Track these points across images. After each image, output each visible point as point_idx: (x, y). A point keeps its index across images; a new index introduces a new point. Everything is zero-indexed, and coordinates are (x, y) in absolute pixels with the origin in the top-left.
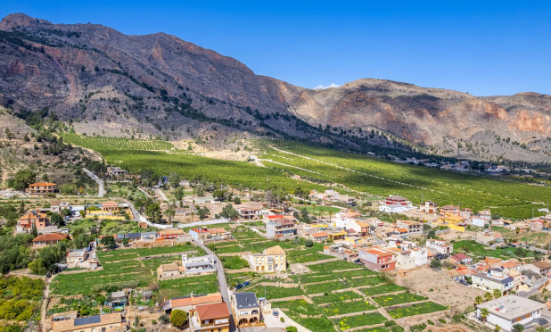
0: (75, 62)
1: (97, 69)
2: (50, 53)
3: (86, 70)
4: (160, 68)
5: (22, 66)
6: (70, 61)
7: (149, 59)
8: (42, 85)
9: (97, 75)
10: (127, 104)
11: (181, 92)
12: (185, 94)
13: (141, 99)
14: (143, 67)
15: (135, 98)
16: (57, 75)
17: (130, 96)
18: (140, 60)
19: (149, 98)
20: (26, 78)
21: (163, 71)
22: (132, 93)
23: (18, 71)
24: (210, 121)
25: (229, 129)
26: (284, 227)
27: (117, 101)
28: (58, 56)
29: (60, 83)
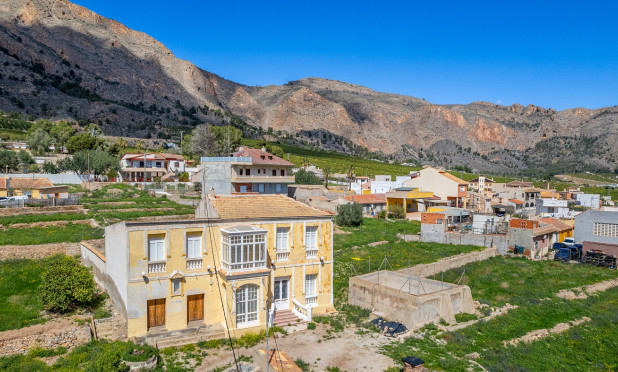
11: (66, 69)
24: (107, 102)
25: (136, 113)
26: (259, 172)
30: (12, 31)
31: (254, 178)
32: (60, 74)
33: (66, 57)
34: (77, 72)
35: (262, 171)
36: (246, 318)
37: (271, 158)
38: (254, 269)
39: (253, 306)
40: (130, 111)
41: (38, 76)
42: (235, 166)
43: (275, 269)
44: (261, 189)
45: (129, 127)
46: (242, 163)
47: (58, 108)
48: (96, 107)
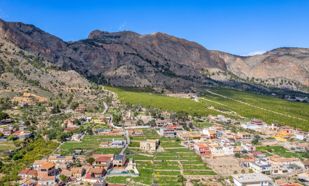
0: (115, 50)
1: (125, 53)
2: (105, 47)
3: (120, 54)
4: (156, 50)
5: (93, 54)
6: (113, 50)
7: (151, 46)
8: (100, 63)
9: (124, 56)
10: (136, 70)
11: (166, 62)
12: (168, 63)
13: (144, 67)
14: (148, 50)
15: (140, 67)
16: (107, 57)
17: (138, 66)
18: (147, 47)
19: (147, 66)
20: (94, 60)
21: (158, 52)
22: (139, 64)
23: (91, 57)
24: (177, 77)
25: (187, 81)
27: (131, 68)
28: (109, 48)
29: (108, 61)
30: (150, 50)
33: (166, 57)
40: (185, 80)
41: (156, 69)
48: (173, 80)
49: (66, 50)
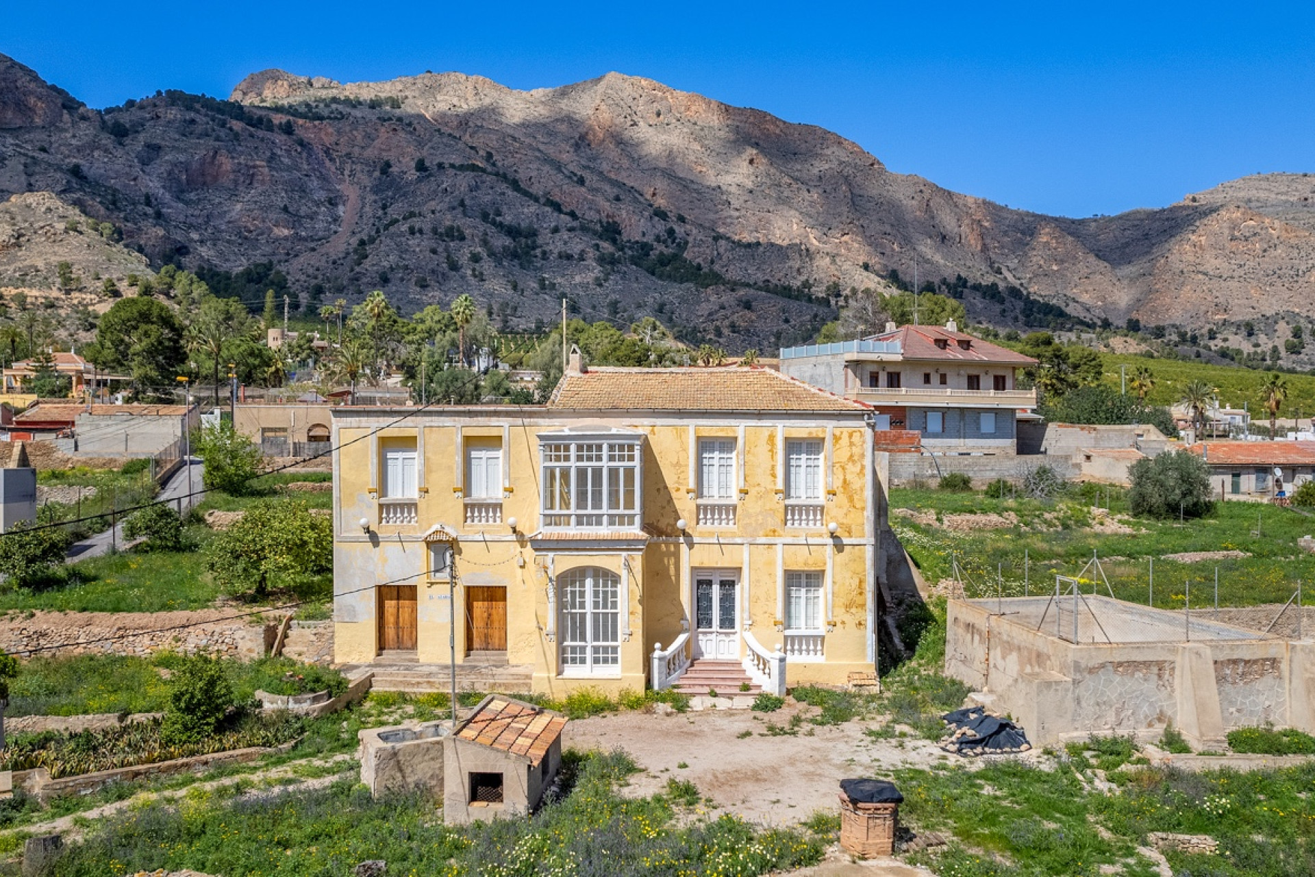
0: (369, 153)
1: (421, 166)
2: (309, 136)
3: (394, 170)
4: (605, 167)
5: (226, 164)
6: (356, 150)
7: (577, 146)
8: (266, 209)
9: (420, 180)
10: (485, 243)
11: (660, 227)
12: (671, 232)
13: (533, 233)
14: (558, 167)
15: (512, 232)
17: (501, 225)
18: (551, 151)
19: (556, 230)
20: (233, 194)
21: (612, 176)
22: (508, 219)
23: (216, 178)
24: (734, 286)
25: (794, 305)
26: (927, 379)
27: (455, 234)
28: (328, 141)
29: (318, 204)
30: (571, 167)
31: (910, 396)
32: (649, 239)
33: (660, 202)
34: (679, 230)
35: (935, 379)
36: (589, 655)
37: (965, 345)
38: (604, 531)
39: (607, 626)
40: (782, 302)
41: (607, 246)
42: (855, 365)
43: (691, 545)
44: (934, 423)
45: (778, 336)
46: (874, 357)
47: (639, 306)
48: (712, 298)
49: (52, 126)
